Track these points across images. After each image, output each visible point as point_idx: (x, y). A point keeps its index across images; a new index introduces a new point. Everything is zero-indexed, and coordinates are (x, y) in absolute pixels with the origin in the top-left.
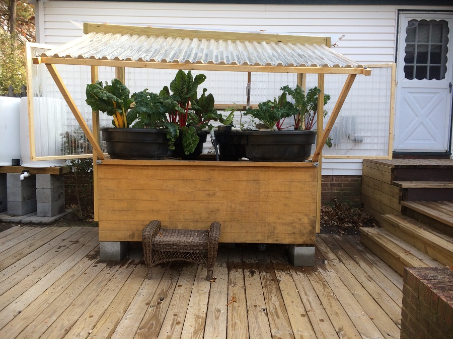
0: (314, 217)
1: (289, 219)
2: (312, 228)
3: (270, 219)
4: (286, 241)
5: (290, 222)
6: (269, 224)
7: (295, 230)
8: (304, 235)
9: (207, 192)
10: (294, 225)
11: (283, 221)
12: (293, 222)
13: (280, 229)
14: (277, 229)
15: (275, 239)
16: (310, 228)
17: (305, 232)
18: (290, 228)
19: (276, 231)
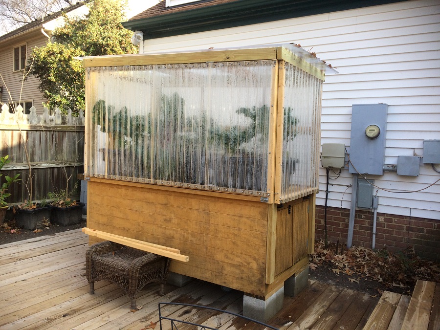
0: (263, 263)
1: (237, 260)
2: (260, 277)
3: (219, 256)
4: (235, 286)
5: (238, 264)
6: (218, 262)
7: (244, 275)
8: (252, 283)
9: (165, 217)
10: (242, 268)
11: (231, 262)
12: (241, 265)
13: (228, 269)
14: (225, 270)
15: (223, 281)
16: (259, 276)
17: (253, 279)
18: (238, 271)
19: (225, 272)
